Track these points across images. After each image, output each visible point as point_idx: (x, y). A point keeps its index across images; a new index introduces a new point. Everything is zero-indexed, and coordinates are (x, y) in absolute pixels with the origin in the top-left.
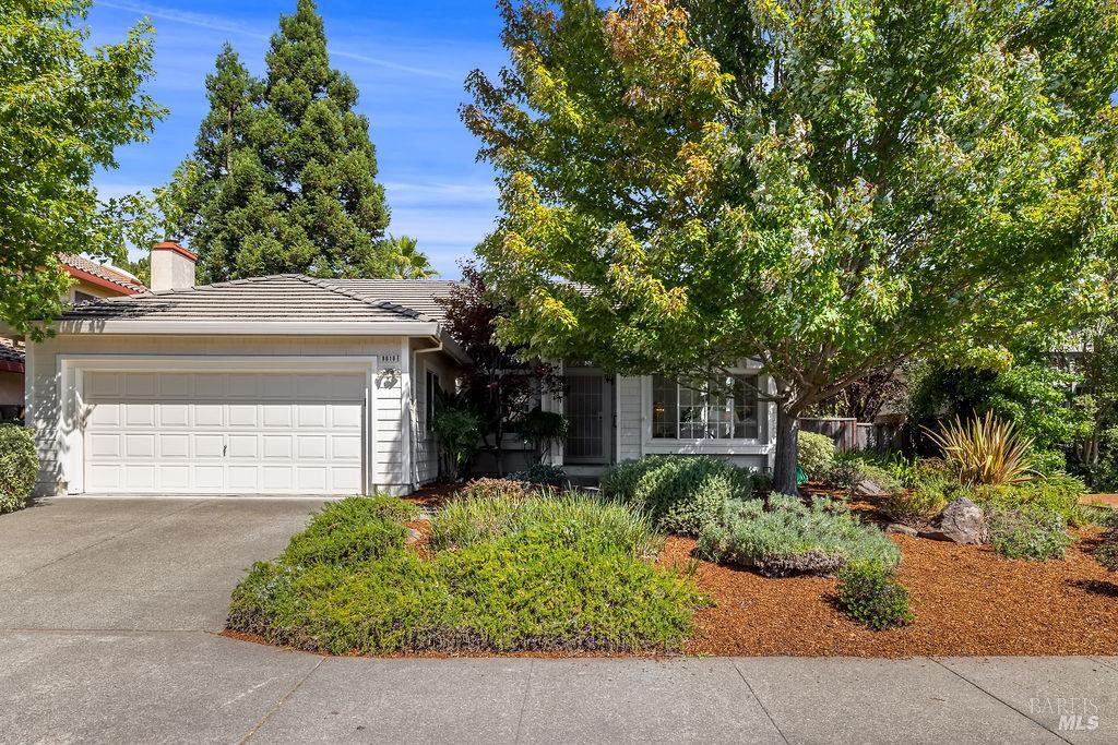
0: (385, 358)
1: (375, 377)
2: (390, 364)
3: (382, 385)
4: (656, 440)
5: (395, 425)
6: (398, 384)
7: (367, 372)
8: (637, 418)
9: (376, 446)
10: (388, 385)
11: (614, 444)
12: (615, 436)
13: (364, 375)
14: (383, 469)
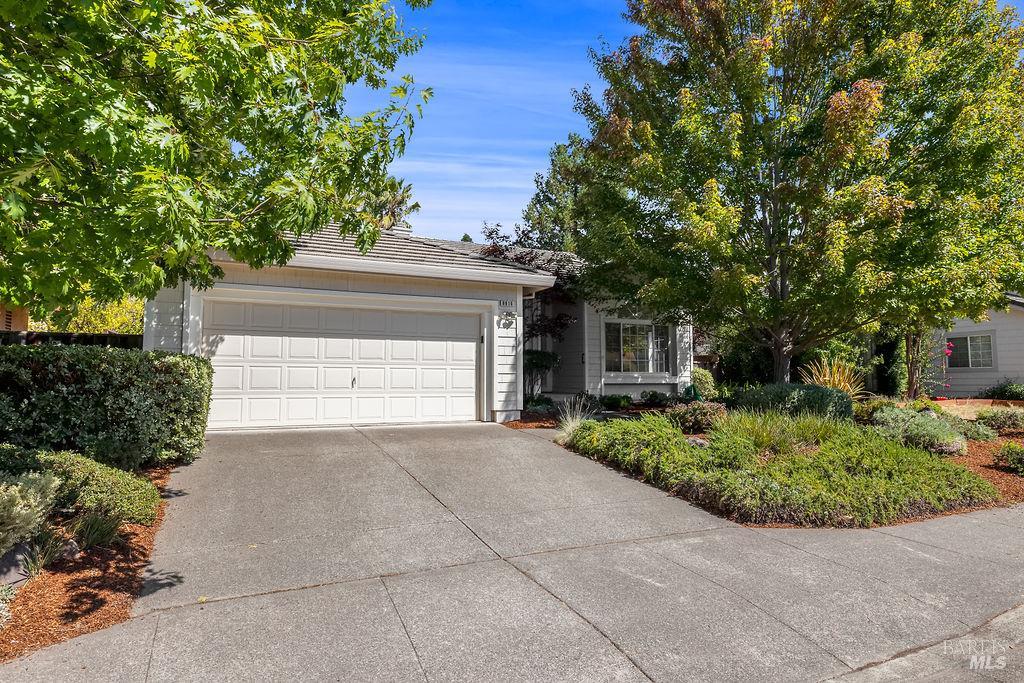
0: (505, 303)
1: (496, 318)
2: (508, 309)
3: (501, 326)
4: (608, 373)
5: (510, 360)
6: (514, 325)
7: (486, 314)
8: (598, 356)
9: (497, 378)
10: (507, 326)
11: (583, 376)
12: (583, 370)
13: (480, 316)
14: (502, 397)
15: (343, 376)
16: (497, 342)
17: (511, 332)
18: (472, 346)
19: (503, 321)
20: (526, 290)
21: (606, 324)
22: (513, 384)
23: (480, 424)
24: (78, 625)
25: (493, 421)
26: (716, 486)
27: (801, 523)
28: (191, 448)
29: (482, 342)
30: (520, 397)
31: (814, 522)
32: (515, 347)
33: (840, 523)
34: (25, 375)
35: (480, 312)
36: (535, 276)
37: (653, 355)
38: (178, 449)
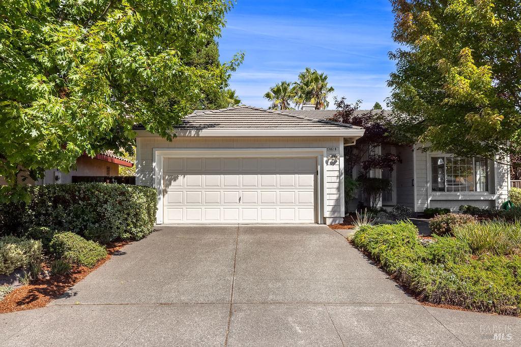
0: (331, 149)
1: (325, 159)
2: (334, 153)
3: (329, 164)
4: (434, 193)
5: (336, 185)
6: (337, 163)
7: (319, 157)
8: (425, 180)
9: (326, 197)
10: (333, 164)
11: (413, 195)
12: (413, 191)
13: (316, 158)
14: (330, 208)
15: (234, 196)
16: (326, 174)
17: (336, 167)
18: (312, 176)
19: (330, 161)
20: (346, 140)
21: (432, 158)
22: (338, 200)
23: (317, 225)
24: (23, 306)
25: (325, 224)
26: (411, 274)
27: (469, 307)
28: (137, 233)
29: (318, 174)
30: (343, 209)
31: (479, 308)
32: (339, 177)
33: (502, 311)
34: (68, 197)
35: (316, 155)
36: (351, 130)
37: (480, 179)
38: (131, 233)
